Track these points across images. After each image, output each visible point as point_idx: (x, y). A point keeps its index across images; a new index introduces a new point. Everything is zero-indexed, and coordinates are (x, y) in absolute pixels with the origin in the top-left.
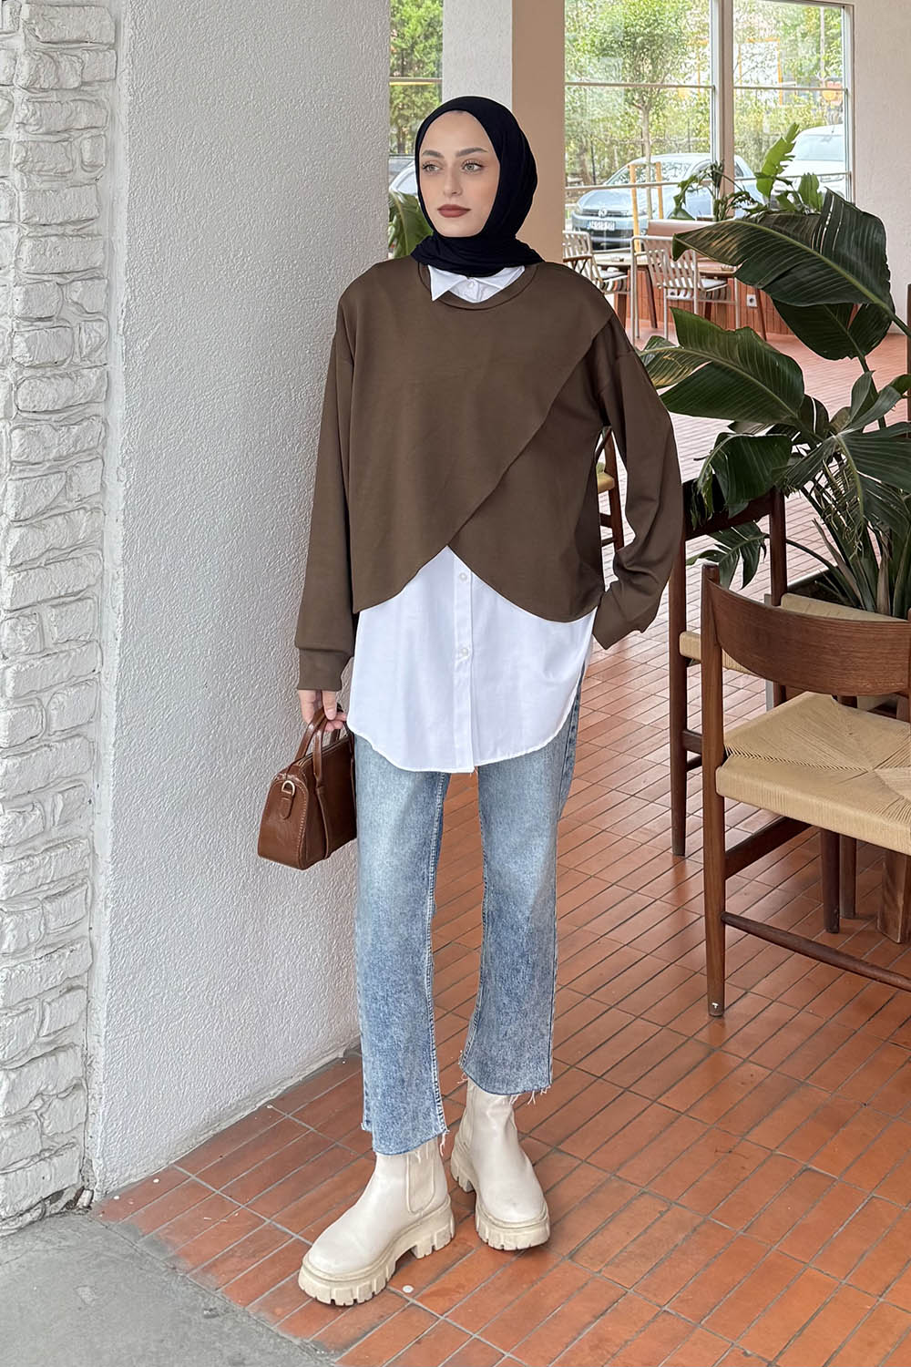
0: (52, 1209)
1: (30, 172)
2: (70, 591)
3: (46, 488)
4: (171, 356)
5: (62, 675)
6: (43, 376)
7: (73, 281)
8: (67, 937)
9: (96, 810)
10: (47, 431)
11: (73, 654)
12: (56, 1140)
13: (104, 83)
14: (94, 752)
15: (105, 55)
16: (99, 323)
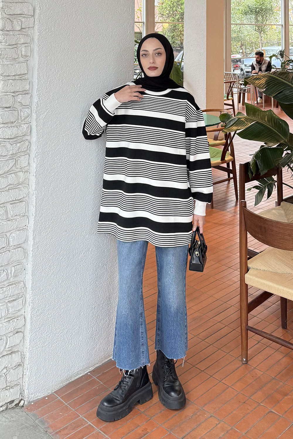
0: (10, 406)
1: (3, 58)
2: (17, 199)
3: (8, 164)
4: (53, 120)
5: (14, 227)
6: (7, 127)
7: (19, 95)
8: (16, 315)
9: (27, 272)
10: (8, 145)
11: (18, 220)
12: (12, 382)
13: (30, 28)
14: (25, 253)
15: (30, 19)
16: (27, 109)
